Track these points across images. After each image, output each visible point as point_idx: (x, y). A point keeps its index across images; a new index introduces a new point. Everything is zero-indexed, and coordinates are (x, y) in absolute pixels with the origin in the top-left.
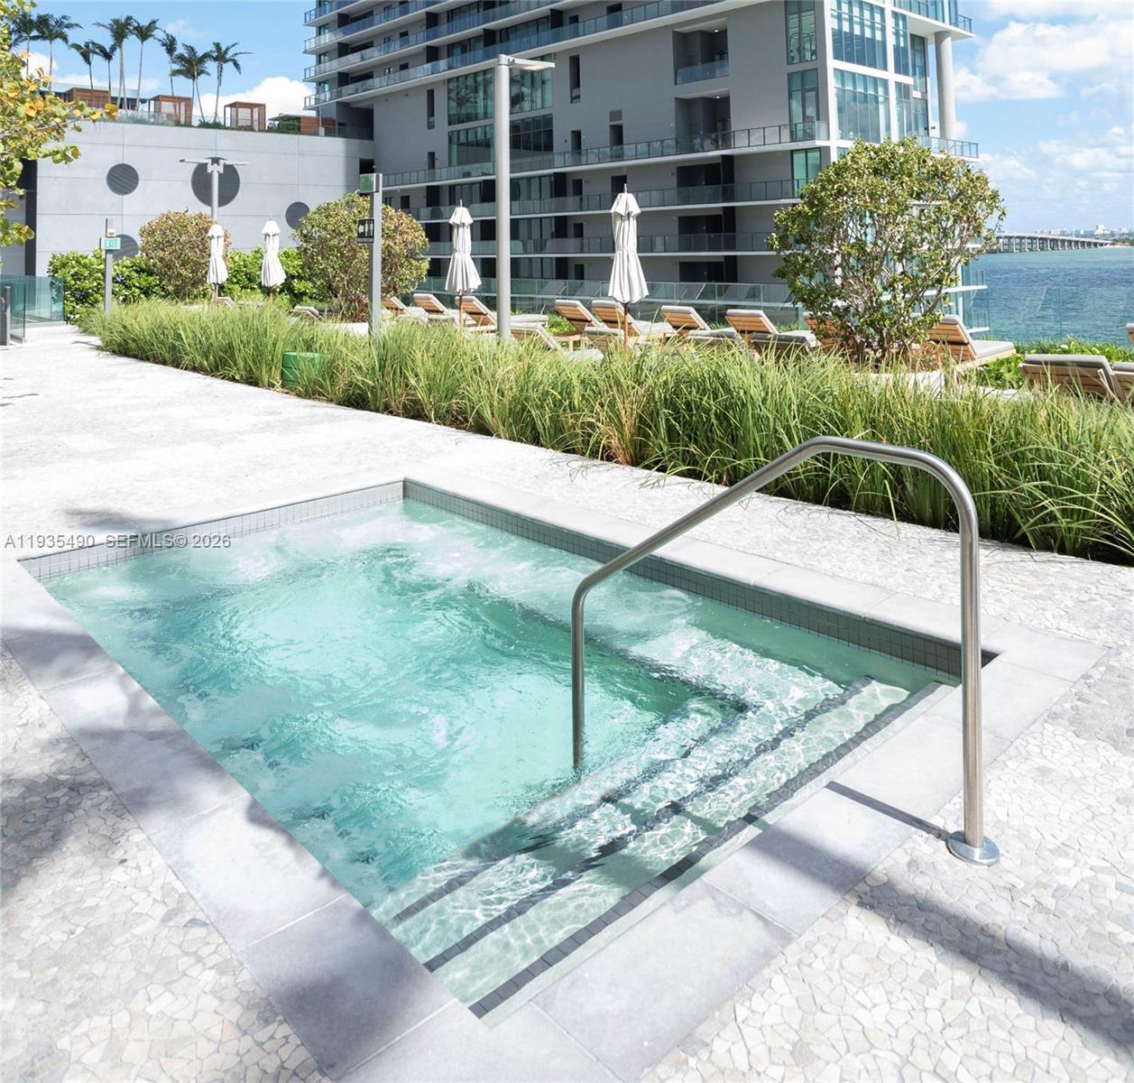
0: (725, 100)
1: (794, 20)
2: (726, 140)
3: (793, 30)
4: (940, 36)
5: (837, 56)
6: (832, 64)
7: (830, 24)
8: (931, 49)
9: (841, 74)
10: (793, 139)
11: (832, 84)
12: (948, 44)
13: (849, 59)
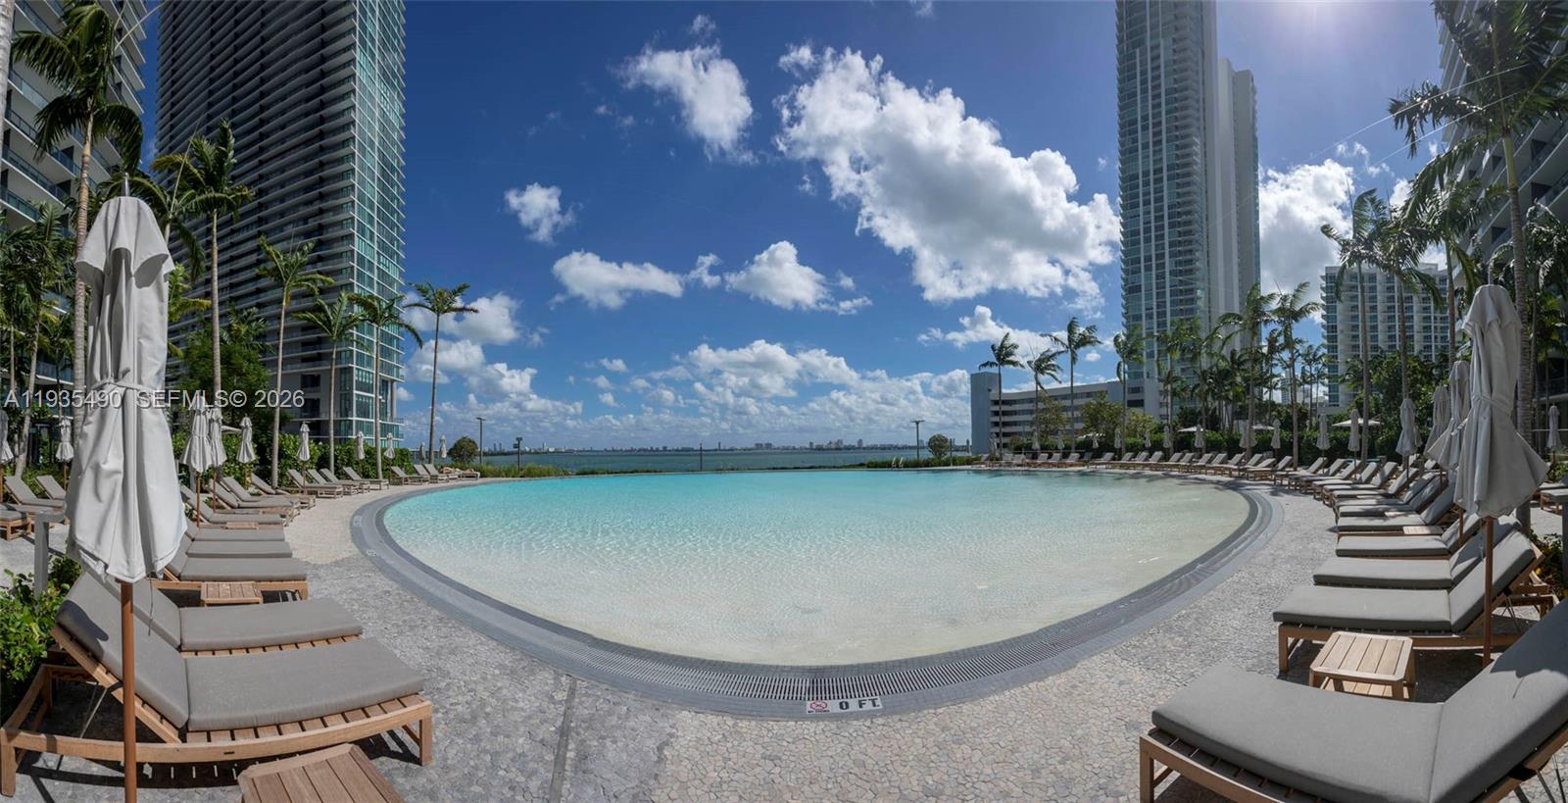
0: (318, 400)
1: (343, 376)
2: (318, 415)
3: (343, 379)
4: (393, 381)
5: (357, 389)
6: (355, 392)
7: (355, 378)
8: (389, 384)
9: (358, 395)
10: (341, 416)
11: (355, 399)
12: (395, 384)
13: (361, 390)
